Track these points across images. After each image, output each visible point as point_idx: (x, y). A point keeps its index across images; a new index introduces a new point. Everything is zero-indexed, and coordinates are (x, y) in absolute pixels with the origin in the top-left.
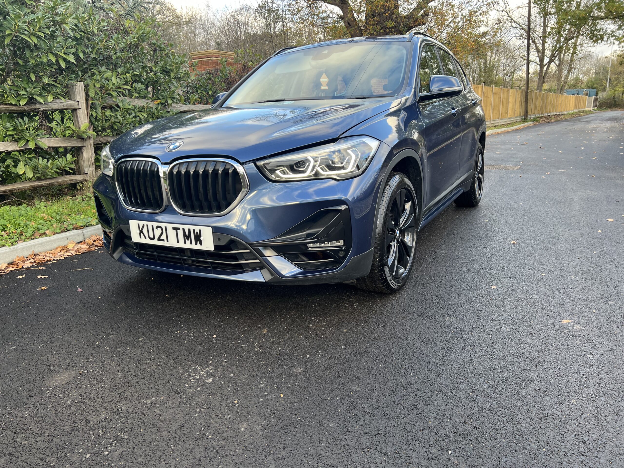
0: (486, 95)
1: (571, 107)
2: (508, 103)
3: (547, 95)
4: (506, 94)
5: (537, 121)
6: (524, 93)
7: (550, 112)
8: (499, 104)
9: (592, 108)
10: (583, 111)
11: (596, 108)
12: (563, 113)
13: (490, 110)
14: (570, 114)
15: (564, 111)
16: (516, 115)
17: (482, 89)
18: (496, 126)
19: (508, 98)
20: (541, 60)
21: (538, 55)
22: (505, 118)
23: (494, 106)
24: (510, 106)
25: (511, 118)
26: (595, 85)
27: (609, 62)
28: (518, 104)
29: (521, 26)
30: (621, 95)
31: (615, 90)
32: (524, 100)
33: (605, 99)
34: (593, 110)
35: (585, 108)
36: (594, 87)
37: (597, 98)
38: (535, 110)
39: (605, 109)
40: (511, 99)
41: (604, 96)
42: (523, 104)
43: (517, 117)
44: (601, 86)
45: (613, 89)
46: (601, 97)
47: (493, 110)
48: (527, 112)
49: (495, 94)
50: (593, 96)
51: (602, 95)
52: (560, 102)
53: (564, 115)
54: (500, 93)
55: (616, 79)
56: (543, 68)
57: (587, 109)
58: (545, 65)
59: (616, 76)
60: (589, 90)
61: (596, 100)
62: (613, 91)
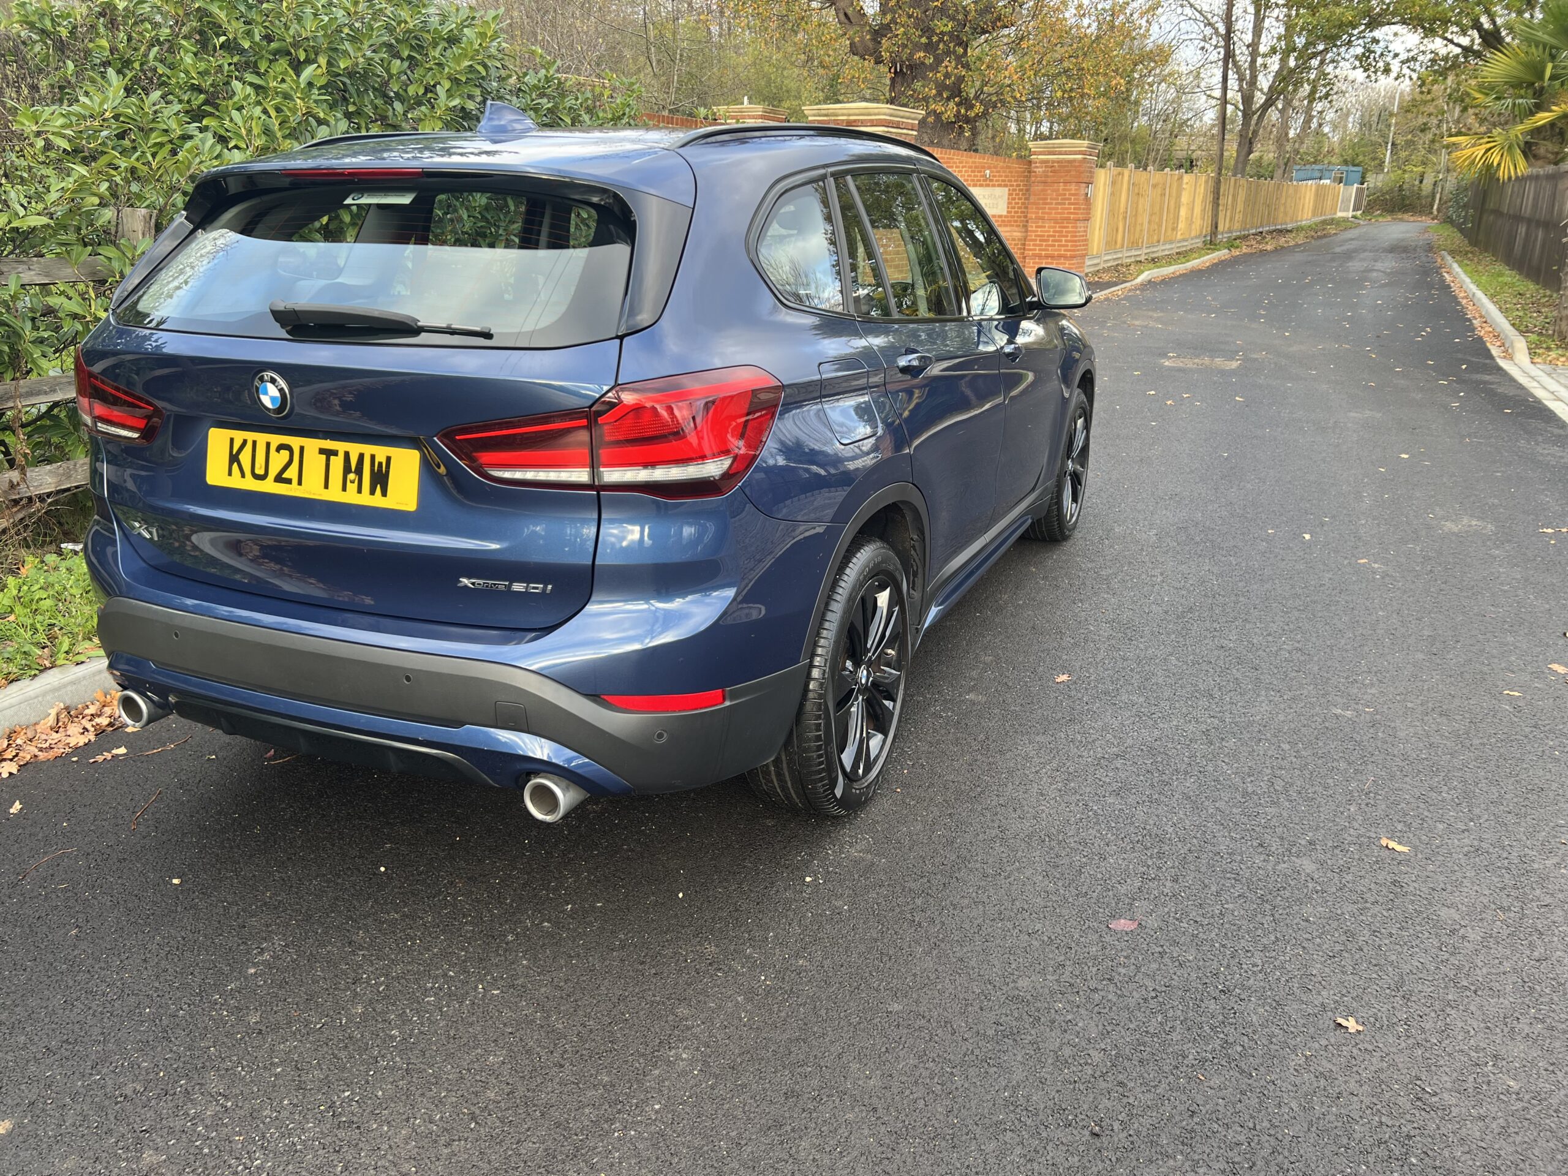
0: (1136, 191)
1: (1306, 210)
2: (1178, 206)
3: (1258, 186)
4: (1175, 185)
5: (1237, 247)
6: (1211, 183)
7: (1262, 226)
8: (1161, 209)
9: (1350, 214)
10: (1333, 219)
11: (1359, 212)
12: (1289, 227)
13: (1142, 224)
14: (1302, 229)
15: (1292, 221)
16: (1193, 234)
17: (1130, 176)
18: (1153, 260)
19: (1179, 196)
20: (1248, 99)
21: (1241, 87)
22: (1171, 242)
23: (1151, 215)
24: (1183, 212)
25: (1184, 240)
26: (1361, 158)
27: (1394, 98)
28: (1198, 210)
29: (1205, 17)
30: (1417, 183)
31: (1405, 171)
32: (1210, 198)
33: (1381, 190)
34: (1354, 217)
35: (1335, 213)
36: (1357, 161)
37: (1362, 190)
38: (1231, 220)
39: (1380, 215)
40: (1185, 198)
41: (1380, 184)
42: (1209, 207)
43: (1196, 237)
44: (1374, 159)
45: (1400, 168)
46: (1371, 185)
47: (1149, 222)
48: (1216, 227)
49: (1155, 186)
50: (1356, 185)
51: (1375, 181)
52: (1283, 201)
53: (1291, 231)
54: (1164, 184)
55: (1409, 143)
56: (1251, 118)
57: (1340, 214)
58: (1254, 113)
59: (1410, 137)
60: (1345, 168)
61: (1359, 192)
62: (1400, 172)
